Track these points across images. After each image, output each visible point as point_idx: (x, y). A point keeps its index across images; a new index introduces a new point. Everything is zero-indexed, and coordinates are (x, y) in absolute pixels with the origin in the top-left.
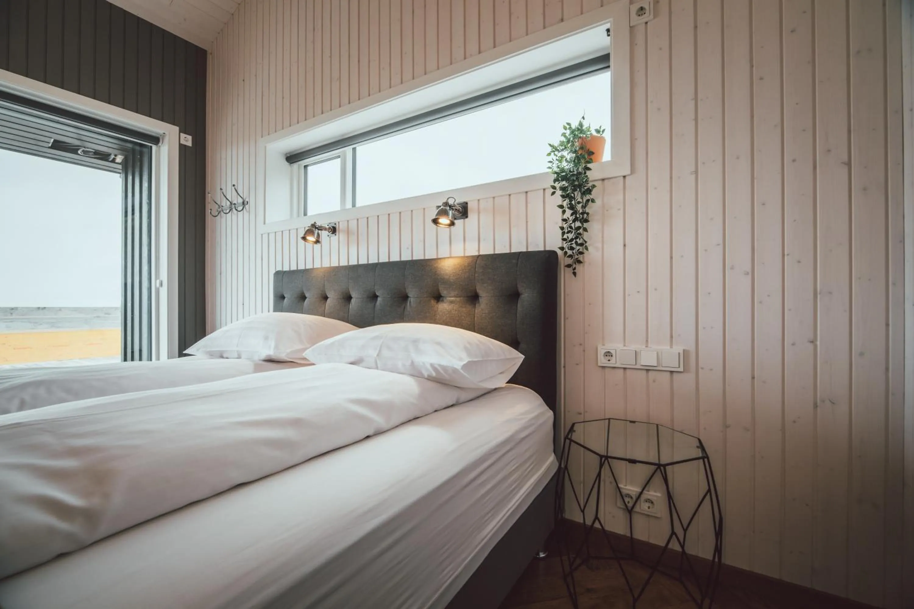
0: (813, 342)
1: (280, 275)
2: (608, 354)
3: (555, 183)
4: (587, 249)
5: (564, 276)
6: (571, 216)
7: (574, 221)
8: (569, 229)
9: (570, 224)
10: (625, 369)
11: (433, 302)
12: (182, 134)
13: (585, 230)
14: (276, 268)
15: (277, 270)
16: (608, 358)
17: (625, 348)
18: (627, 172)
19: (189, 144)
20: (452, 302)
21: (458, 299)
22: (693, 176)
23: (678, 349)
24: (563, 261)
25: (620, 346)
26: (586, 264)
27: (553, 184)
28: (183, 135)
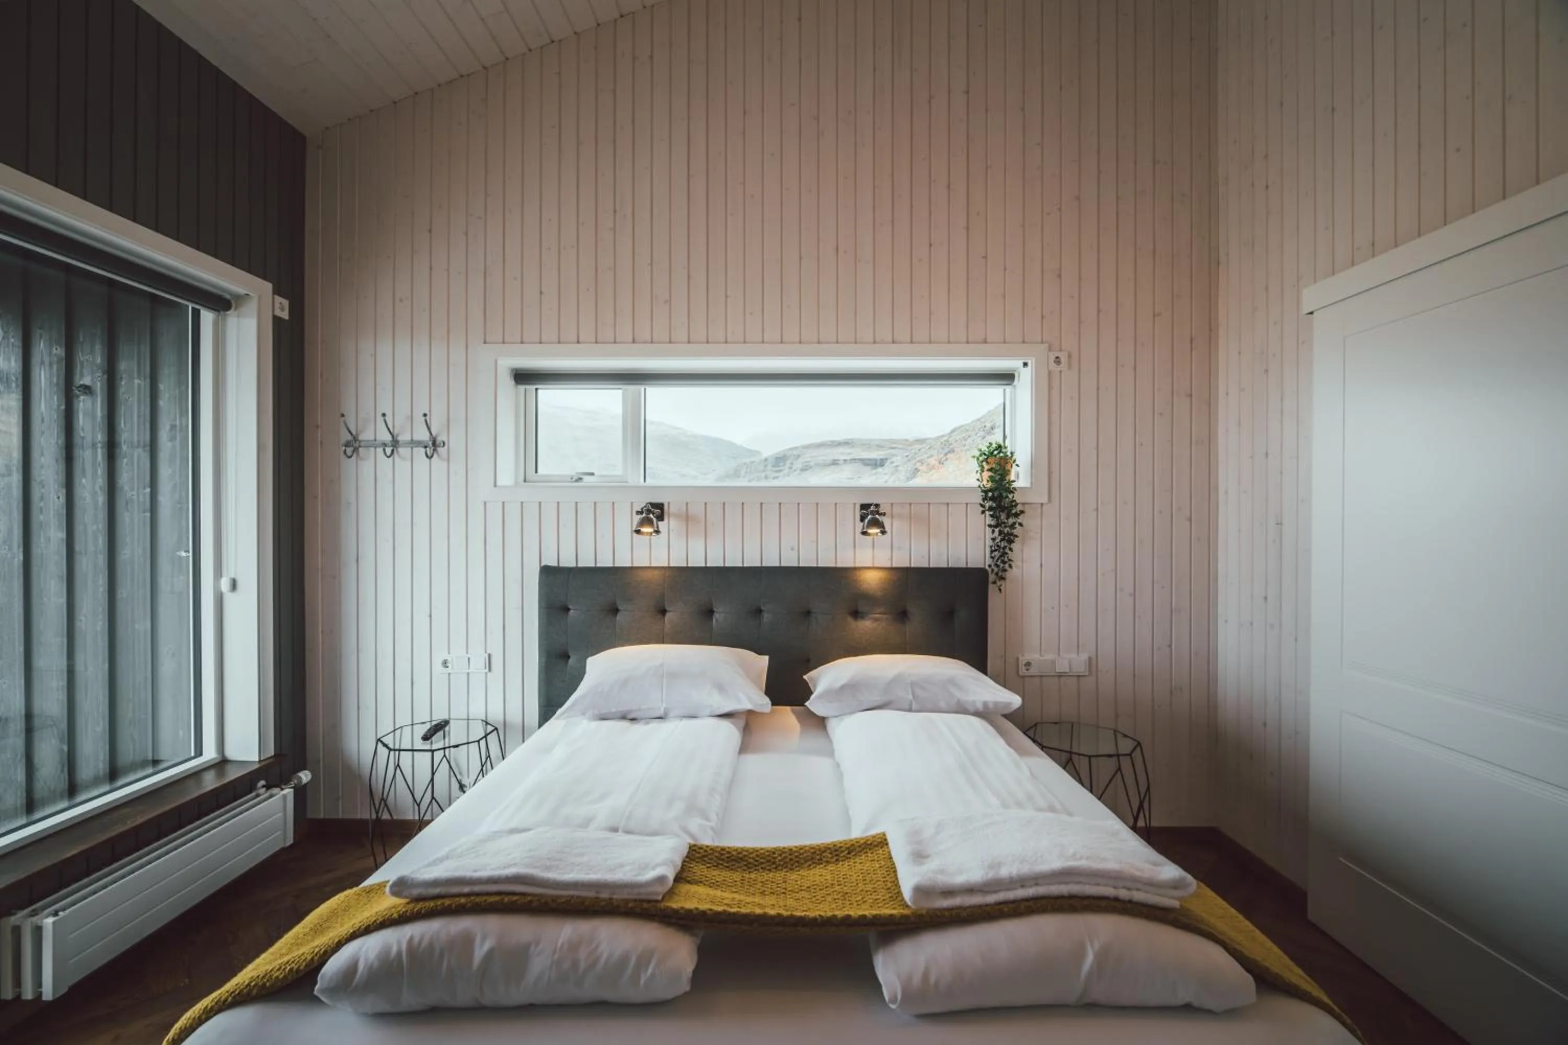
0: (1170, 646)
1: (548, 573)
2: (1028, 664)
3: (984, 501)
4: (1010, 566)
5: (992, 589)
6: (999, 535)
7: (1002, 540)
8: (996, 548)
9: (998, 543)
10: (1041, 676)
11: (850, 620)
12: (276, 297)
13: (1011, 549)
14: (540, 560)
15: (543, 564)
16: (1027, 667)
17: (1041, 658)
18: (1044, 500)
19: (285, 315)
20: (876, 620)
21: (885, 616)
22: (1096, 513)
23: (1084, 657)
24: (992, 577)
25: (1037, 656)
26: (1008, 580)
27: (982, 502)
28: (278, 299)
